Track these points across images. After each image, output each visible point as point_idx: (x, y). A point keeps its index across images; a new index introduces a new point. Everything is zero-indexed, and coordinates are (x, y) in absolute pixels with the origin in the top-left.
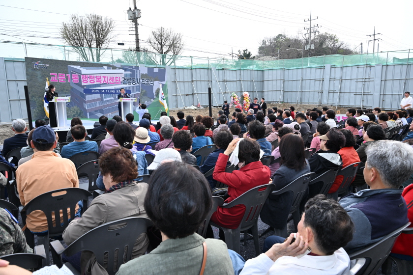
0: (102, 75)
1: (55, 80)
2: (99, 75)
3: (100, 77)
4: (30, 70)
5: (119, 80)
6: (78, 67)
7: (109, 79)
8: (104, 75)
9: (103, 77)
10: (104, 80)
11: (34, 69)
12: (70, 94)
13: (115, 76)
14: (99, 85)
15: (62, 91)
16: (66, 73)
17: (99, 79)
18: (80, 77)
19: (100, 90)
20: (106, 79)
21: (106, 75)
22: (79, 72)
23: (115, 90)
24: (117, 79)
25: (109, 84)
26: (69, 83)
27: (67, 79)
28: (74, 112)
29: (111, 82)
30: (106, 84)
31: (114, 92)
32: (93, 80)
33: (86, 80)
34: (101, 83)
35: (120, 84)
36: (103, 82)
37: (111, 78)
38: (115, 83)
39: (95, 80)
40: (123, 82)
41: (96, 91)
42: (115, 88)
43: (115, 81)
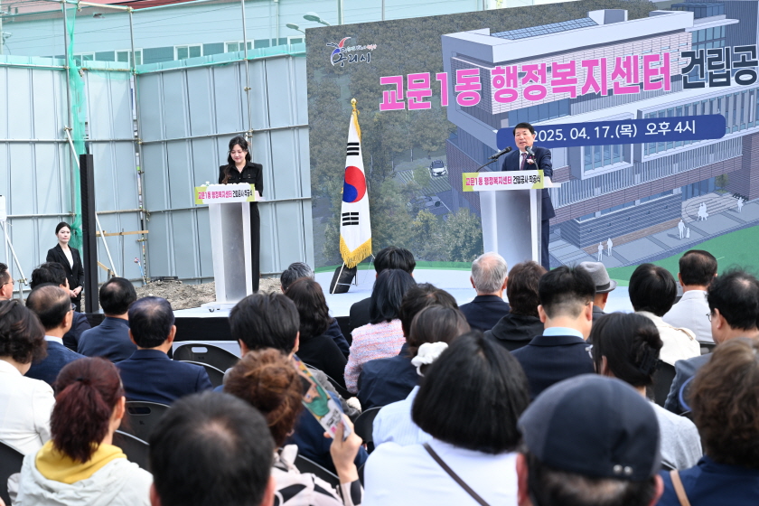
0: (579, 57)
1: (394, 105)
2: (567, 59)
3: (572, 65)
4: (319, 76)
5: (665, 70)
6: (480, 36)
7: (610, 69)
8: (589, 55)
9: (585, 63)
10: (591, 80)
11: (331, 72)
12: (444, 159)
13: (640, 50)
14: (564, 107)
15: (417, 145)
16: (435, 68)
17: (564, 76)
18: (485, 77)
19: (566, 128)
20: (597, 70)
21: (597, 54)
22: (482, 56)
23: (641, 123)
24: (653, 65)
25: (615, 95)
26: (444, 110)
27: (436, 93)
28: (456, 233)
29: (623, 82)
30: (599, 96)
31: (633, 133)
32: (539, 83)
33: (512, 88)
34: (573, 94)
35: (667, 88)
36: (585, 89)
37: (622, 66)
38: (642, 87)
39: (548, 86)
40: (685, 78)
41: (551, 133)
42: (639, 113)
43: (641, 79)
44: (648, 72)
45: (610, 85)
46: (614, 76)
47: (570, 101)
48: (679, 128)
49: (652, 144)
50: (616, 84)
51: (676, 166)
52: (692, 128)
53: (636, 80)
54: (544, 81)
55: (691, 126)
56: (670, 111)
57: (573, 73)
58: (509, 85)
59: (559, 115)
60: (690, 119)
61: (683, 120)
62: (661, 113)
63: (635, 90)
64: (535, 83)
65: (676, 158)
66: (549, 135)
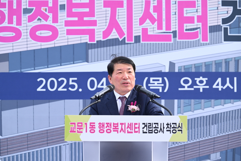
3: (91, 5)
5: (203, 19)
7: (138, 12)
9: (107, 4)
10: (113, 24)
17: (81, 16)
19: (82, 77)
20: (122, 13)
23: (173, 76)
24: (188, 12)
29: (152, 29)
30: (123, 42)
31: (164, 88)
32: (50, 22)
33: (14, 25)
34: (92, 38)
35: (205, 38)
36: (106, 33)
37: (151, 10)
38: (175, 36)
39: (61, 27)
40: (226, 30)
41: (63, 82)
42: (172, 65)
43: (174, 26)
44: (183, 20)
45: (137, 31)
46: (142, 21)
47: (87, 46)
48: (218, 85)
49: (187, 101)
50: (145, 31)
51: (214, 128)
52: (232, 84)
53: (168, 27)
54: (55, 20)
55: (232, 83)
56: (208, 65)
57: (92, 13)
58: (10, 21)
59: (73, 60)
60: (232, 75)
61: (224, 76)
62: (197, 67)
63: (167, 38)
64: (43, 22)
65: (215, 119)
66: (60, 84)
